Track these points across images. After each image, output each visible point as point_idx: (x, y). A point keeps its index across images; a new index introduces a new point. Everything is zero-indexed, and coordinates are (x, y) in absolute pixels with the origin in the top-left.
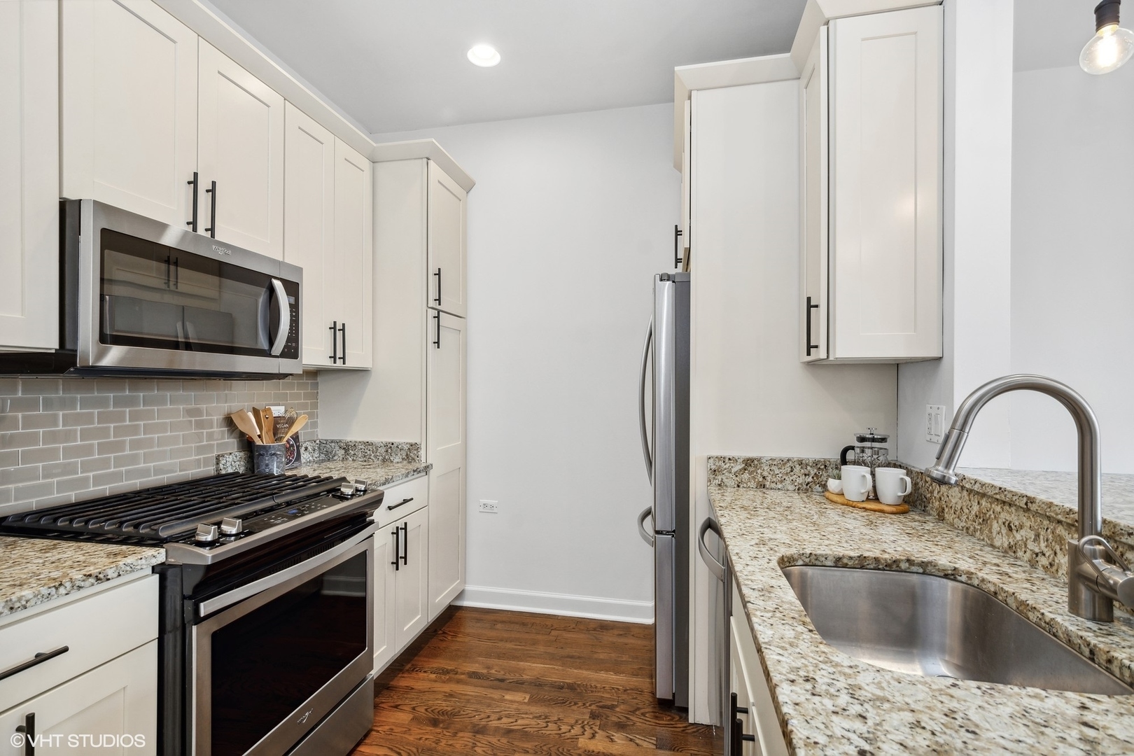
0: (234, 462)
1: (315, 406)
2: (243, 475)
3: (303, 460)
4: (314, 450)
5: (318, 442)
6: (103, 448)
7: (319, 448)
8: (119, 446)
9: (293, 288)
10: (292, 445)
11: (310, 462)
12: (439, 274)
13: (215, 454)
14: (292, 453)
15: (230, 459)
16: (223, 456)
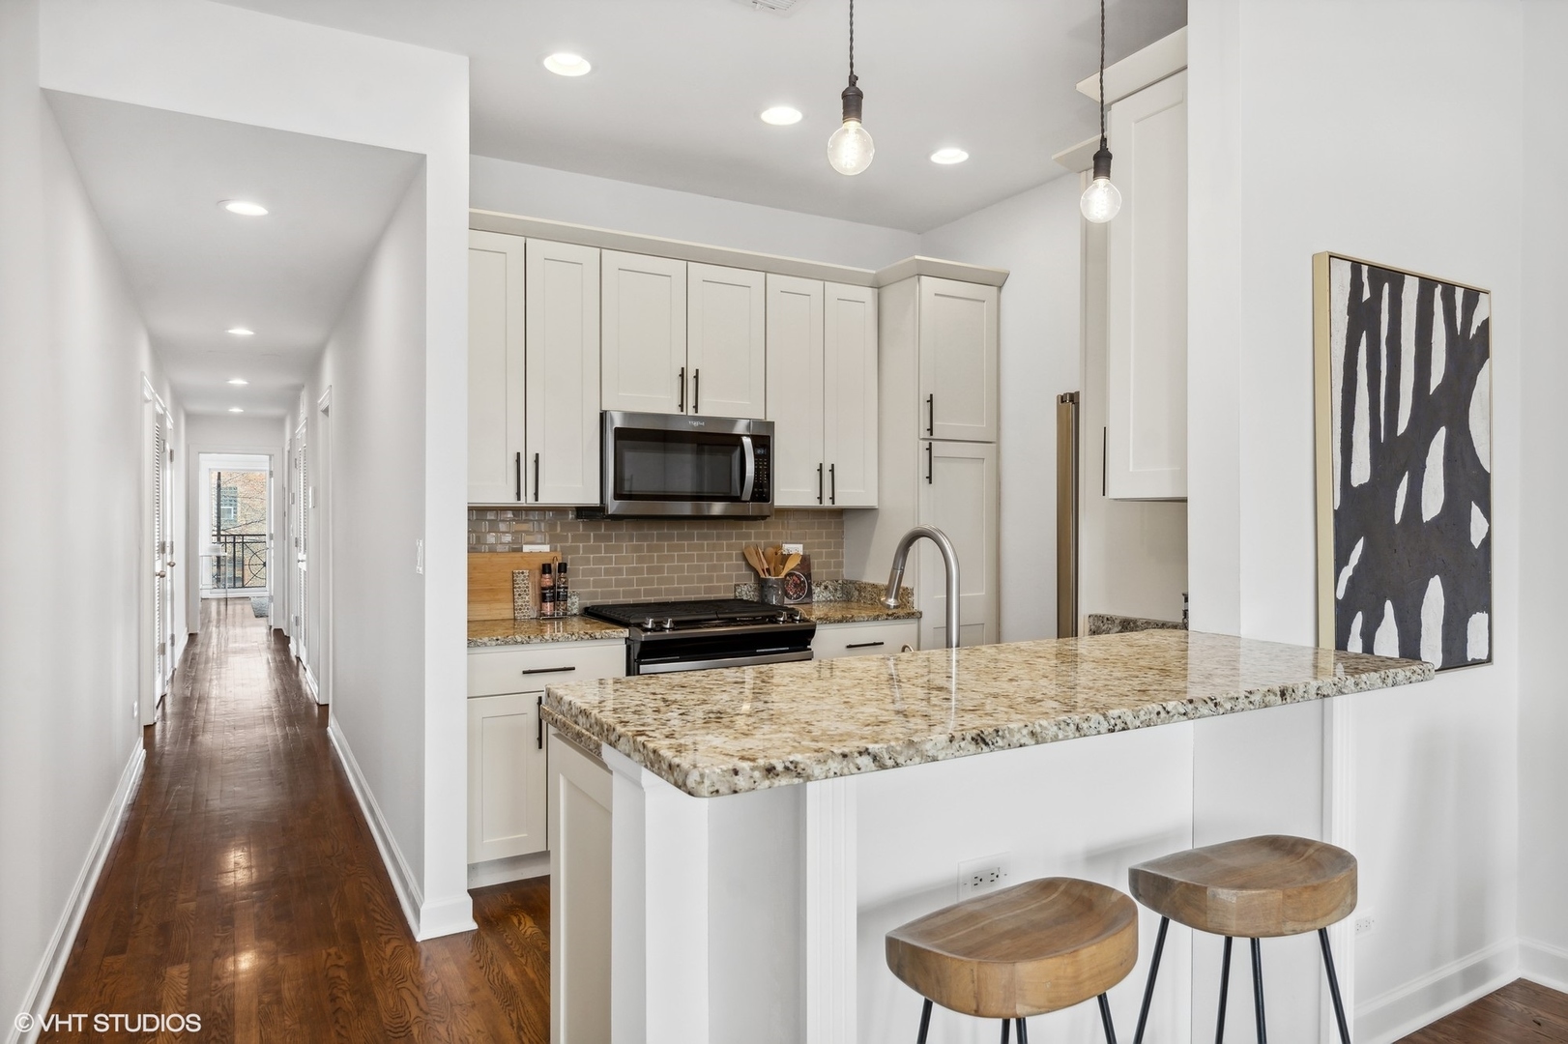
0: (747, 592)
1: (840, 545)
2: (756, 603)
3: (815, 598)
4: (836, 590)
5: (840, 582)
6: (650, 570)
7: (842, 588)
8: (660, 570)
9: (763, 442)
10: (803, 582)
11: (831, 601)
12: (931, 401)
13: (734, 583)
14: (803, 589)
15: (745, 588)
16: (739, 585)
